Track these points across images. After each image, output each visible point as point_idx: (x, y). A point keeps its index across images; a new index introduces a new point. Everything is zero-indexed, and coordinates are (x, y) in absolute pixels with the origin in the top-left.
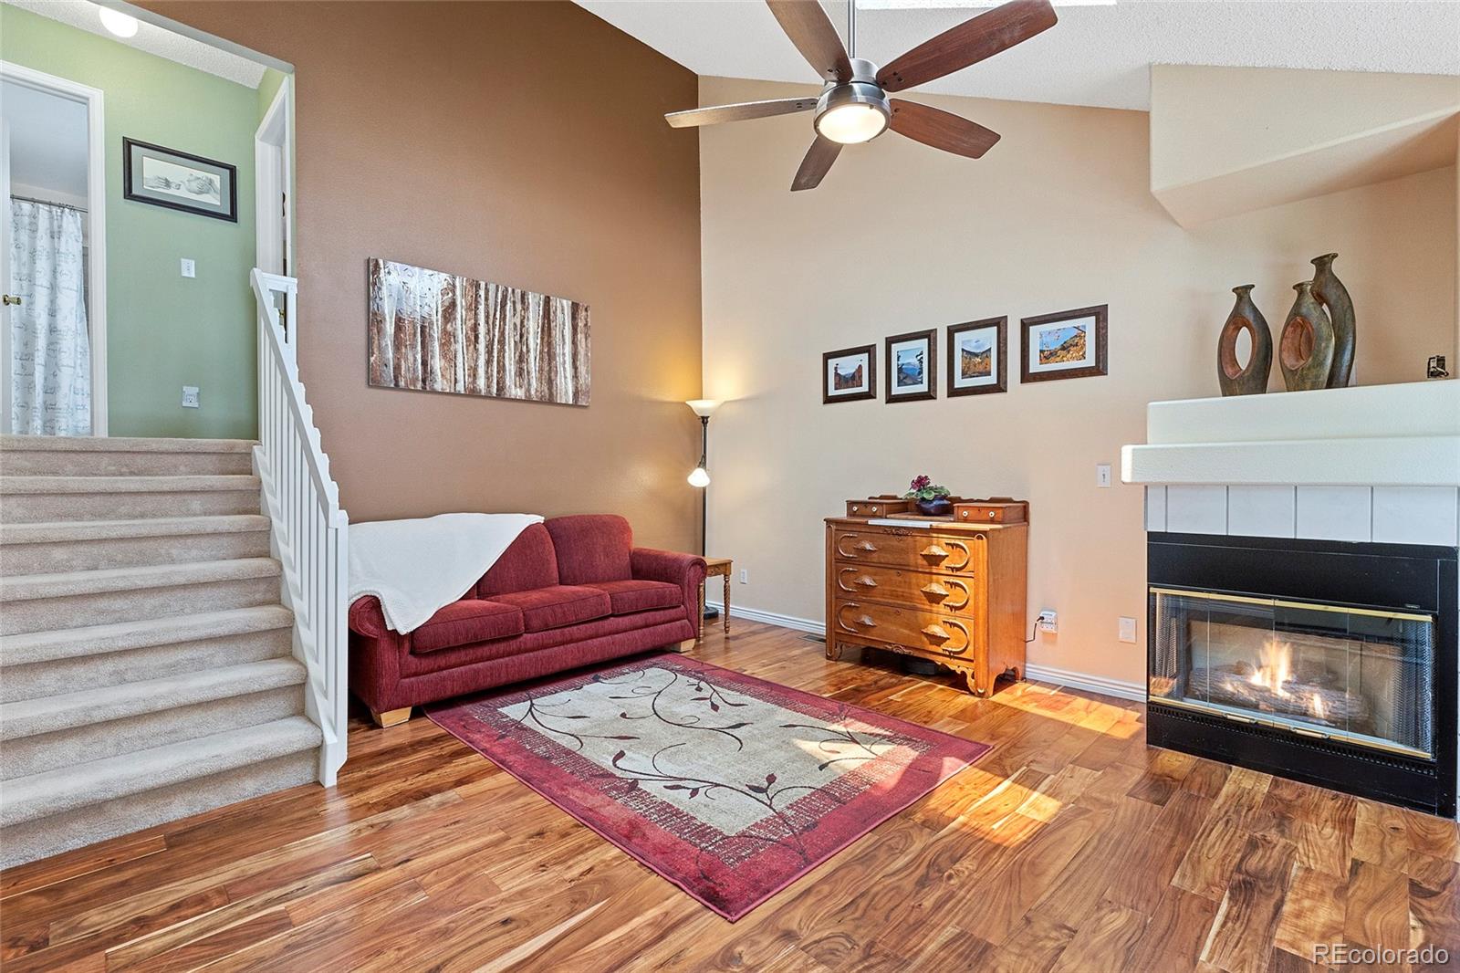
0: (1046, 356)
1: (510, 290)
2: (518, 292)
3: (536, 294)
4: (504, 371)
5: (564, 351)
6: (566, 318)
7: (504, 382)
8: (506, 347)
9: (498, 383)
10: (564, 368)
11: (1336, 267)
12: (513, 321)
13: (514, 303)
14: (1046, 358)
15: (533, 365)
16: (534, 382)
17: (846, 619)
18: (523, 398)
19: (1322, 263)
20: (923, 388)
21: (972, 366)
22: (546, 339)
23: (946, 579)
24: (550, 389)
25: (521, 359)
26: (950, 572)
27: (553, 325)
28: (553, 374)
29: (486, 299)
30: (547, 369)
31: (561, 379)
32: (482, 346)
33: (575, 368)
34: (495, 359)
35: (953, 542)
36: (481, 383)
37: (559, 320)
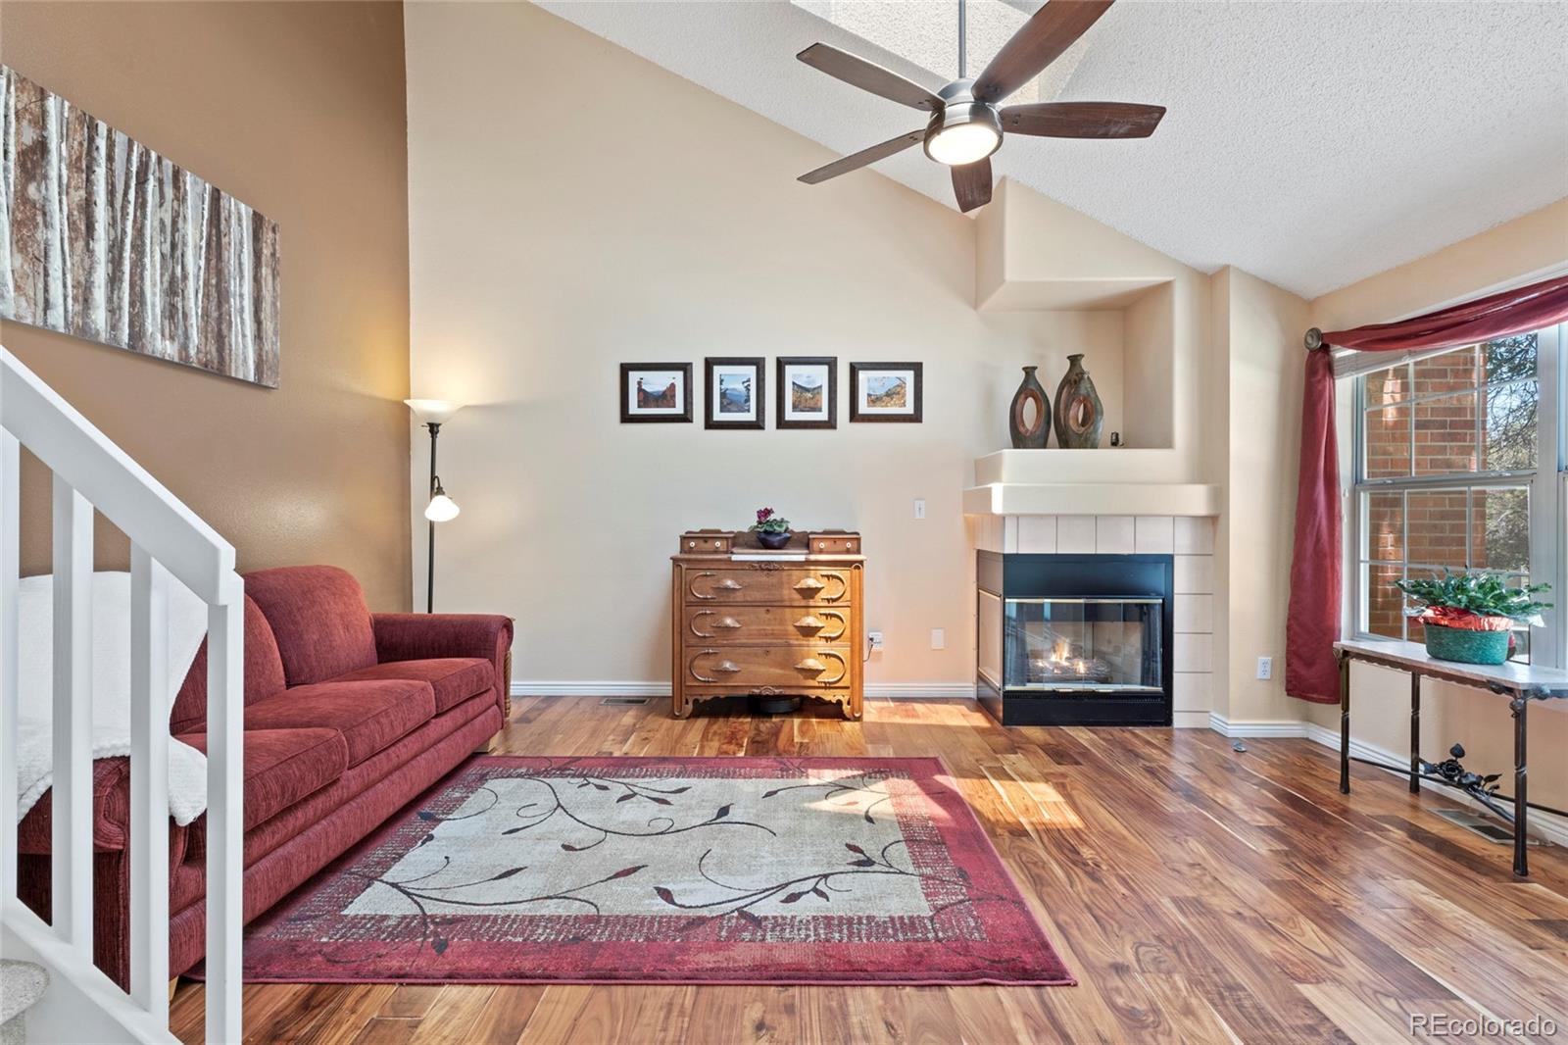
0: (874, 400)
1: (154, 155)
2: (168, 163)
3: (198, 179)
4: (143, 303)
5: (241, 290)
6: (245, 235)
7: (142, 325)
8: (147, 260)
9: (131, 325)
10: (242, 319)
11: (1084, 364)
12: (158, 216)
13: (161, 182)
14: (873, 401)
15: (193, 302)
16: (194, 333)
17: (701, 668)
18: (176, 360)
19: (1074, 360)
20: (751, 416)
21: (803, 401)
22: (213, 262)
23: (823, 611)
24: (220, 350)
25: (173, 289)
26: (826, 604)
27: (224, 240)
28: (224, 326)
29: (110, 158)
30: (215, 314)
31: (236, 337)
32: (101, 247)
33: (258, 322)
34: (127, 277)
35: (829, 573)
36: (99, 317)
37: (234, 236)
